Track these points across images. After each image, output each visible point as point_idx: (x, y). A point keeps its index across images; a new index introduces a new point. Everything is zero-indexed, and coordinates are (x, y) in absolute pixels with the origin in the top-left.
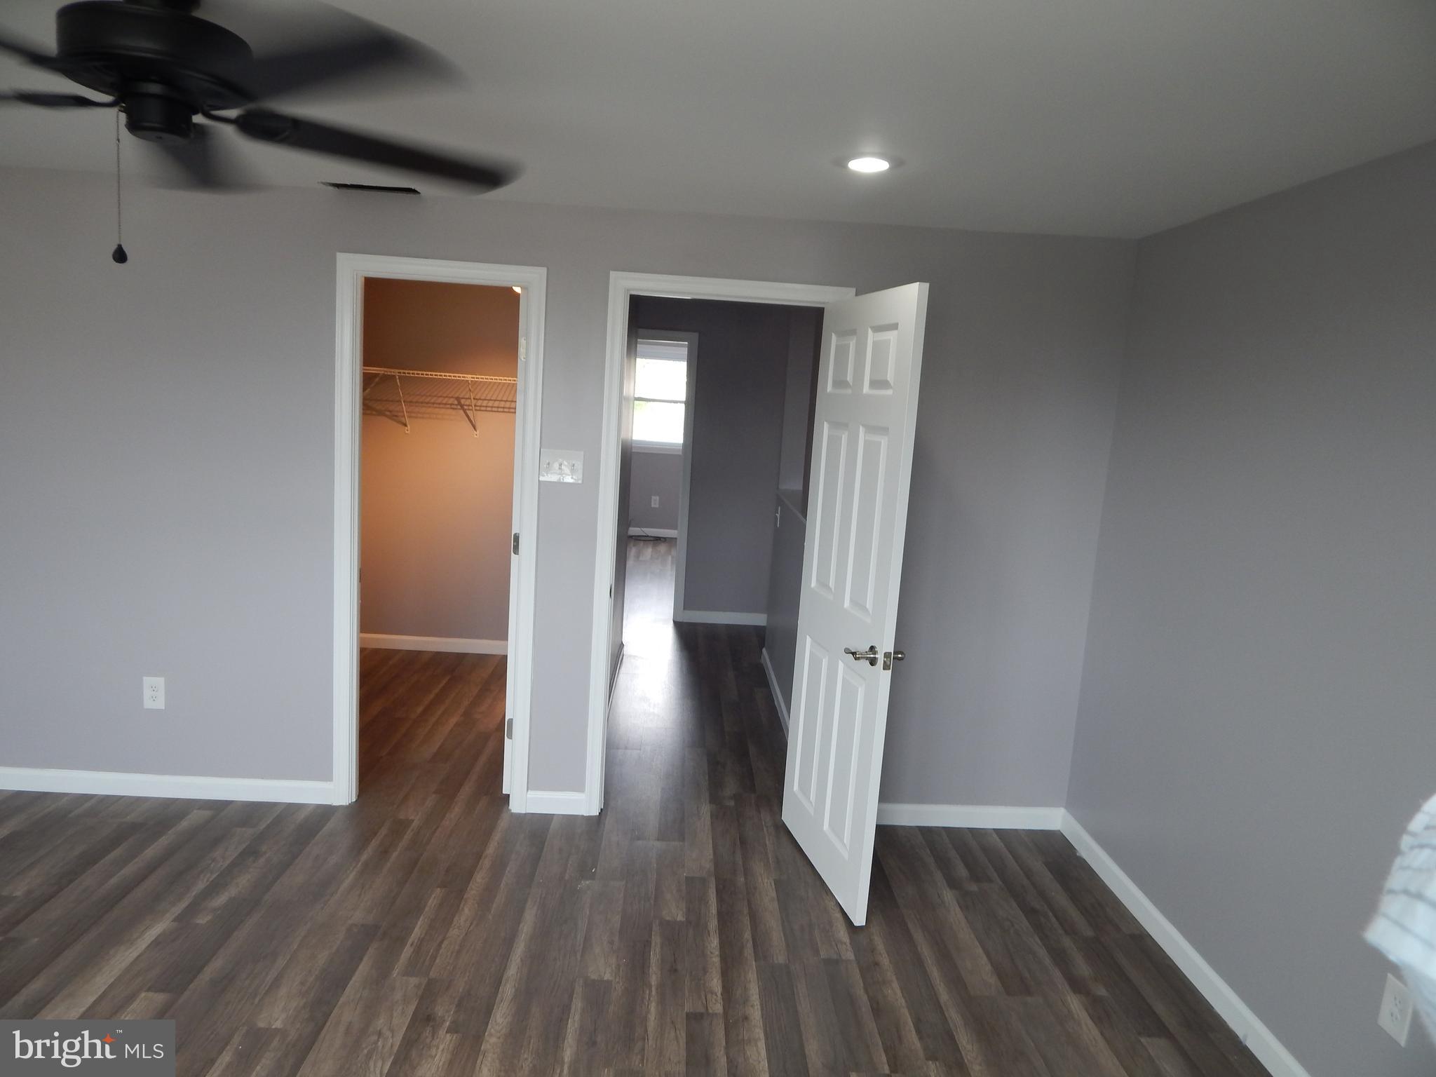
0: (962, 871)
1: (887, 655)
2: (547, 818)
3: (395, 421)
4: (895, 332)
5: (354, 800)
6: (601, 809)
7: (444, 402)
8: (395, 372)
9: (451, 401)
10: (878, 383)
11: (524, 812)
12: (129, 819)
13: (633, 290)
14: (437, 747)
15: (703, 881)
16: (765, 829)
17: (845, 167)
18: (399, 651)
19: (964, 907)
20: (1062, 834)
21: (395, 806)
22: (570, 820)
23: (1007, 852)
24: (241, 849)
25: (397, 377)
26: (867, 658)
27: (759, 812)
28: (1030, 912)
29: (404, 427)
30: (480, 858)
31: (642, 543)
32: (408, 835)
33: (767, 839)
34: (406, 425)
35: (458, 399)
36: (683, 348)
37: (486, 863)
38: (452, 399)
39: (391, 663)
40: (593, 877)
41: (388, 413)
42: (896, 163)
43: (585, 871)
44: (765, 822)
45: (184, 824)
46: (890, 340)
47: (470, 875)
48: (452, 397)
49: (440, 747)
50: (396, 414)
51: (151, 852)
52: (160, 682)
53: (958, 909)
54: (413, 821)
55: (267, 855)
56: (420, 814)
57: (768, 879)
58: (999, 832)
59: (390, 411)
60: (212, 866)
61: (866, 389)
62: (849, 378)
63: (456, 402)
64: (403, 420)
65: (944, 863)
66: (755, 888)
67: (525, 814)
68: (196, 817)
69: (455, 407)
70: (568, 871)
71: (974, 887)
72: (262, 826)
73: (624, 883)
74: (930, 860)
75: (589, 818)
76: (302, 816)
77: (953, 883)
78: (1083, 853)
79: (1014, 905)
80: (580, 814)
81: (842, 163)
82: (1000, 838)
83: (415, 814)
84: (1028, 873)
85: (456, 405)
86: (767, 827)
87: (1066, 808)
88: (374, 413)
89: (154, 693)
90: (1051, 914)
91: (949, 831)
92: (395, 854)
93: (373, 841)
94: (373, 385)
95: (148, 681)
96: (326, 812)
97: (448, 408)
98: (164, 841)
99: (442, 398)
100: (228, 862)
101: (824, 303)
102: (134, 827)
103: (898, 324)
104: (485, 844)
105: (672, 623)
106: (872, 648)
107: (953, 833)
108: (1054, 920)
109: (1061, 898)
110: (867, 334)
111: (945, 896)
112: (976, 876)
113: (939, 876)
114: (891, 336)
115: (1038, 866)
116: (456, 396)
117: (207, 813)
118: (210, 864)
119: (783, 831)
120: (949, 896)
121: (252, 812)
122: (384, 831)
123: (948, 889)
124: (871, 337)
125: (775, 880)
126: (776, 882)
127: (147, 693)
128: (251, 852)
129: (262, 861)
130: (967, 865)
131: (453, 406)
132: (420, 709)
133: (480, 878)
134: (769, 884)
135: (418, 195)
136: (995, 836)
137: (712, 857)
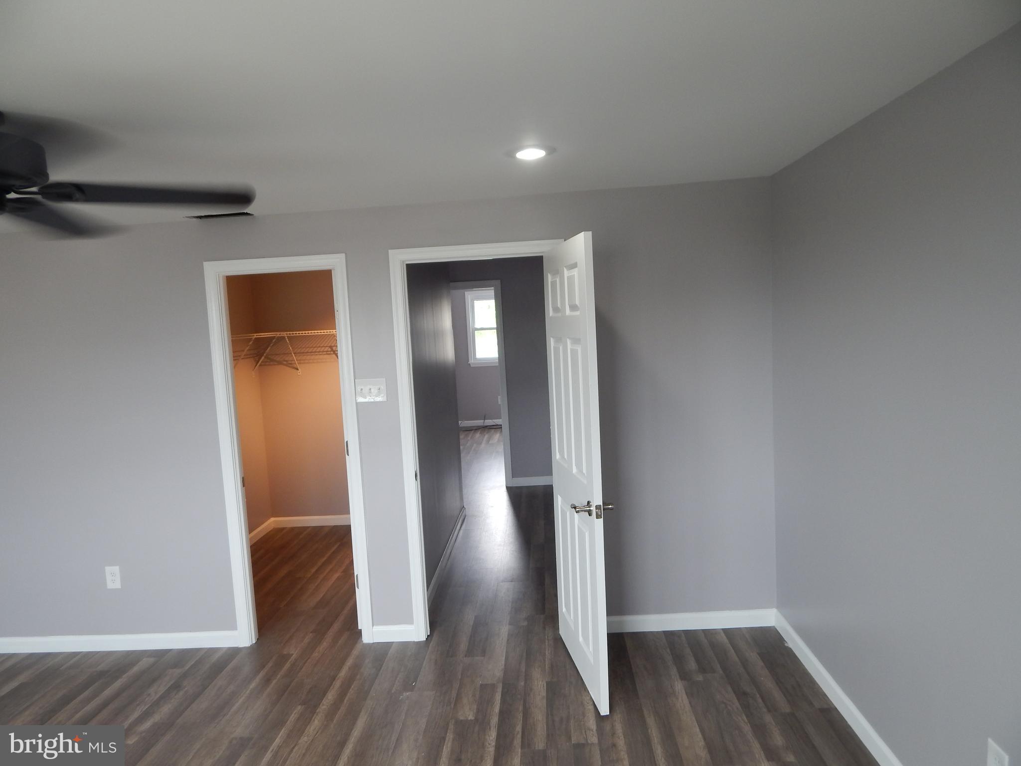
0: (692, 665)
1: (598, 507)
2: (388, 645)
3: (289, 367)
4: (576, 269)
5: (254, 642)
6: (428, 636)
7: (321, 350)
8: (284, 334)
9: (326, 349)
10: (573, 307)
11: (372, 642)
12: (100, 668)
13: (408, 261)
14: (322, 596)
15: (493, 687)
16: (547, 641)
17: (515, 157)
18: (308, 527)
19: (690, 695)
20: (776, 629)
21: (282, 644)
22: (405, 645)
23: (732, 648)
24: (169, 685)
25: (286, 337)
26: (585, 511)
27: (544, 628)
28: (741, 695)
29: (296, 370)
30: (334, 679)
31: (493, 430)
32: (287, 665)
33: (547, 650)
34: (297, 369)
35: (331, 347)
36: (491, 292)
37: (337, 684)
38: (327, 348)
39: (301, 537)
40: (412, 689)
41: (285, 363)
42: (551, 150)
43: (408, 686)
44: (547, 637)
45: (136, 669)
46: (574, 275)
47: (324, 693)
48: (327, 346)
49: (323, 597)
50: (290, 362)
51: (108, 692)
52: (116, 569)
53: (685, 697)
54: (293, 654)
55: (186, 689)
56: (299, 649)
57: (542, 681)
58: (725, 631)
59: (287, 361)
60: (147, 699)
61: (568, 312)
62: (559, 305)
63: (330, 350)
64: (295, 366)
65: (679, 660)
66: (531, 689)
67: (373, 643)
68: (145, 662)
69: (329, 353)
70: (395, 686)
71: (700, 678)
72: (187, 668)
73: (434, 692)
74: (669, 658)
75: (418, 643)
76: (217, 656)
77: (684, 676)
78: (790, 644)
79: (730, 689)
80: (413, 640)
81: (511, 154)
82: (727, 636)
83: (294, 651)
84: (745, 663)
85: (331, 351)
86: (548, 640)
87: (777, 608)
88: (276, 363)
89: (113, 578)
90: (758, 696)
91: (687, 633)
92: (274, 682)
93: (262, 672)
94: (271, 345)
95: (108, 569)
96: (234, 652)
97: (325, 354)
98: (117, 684)
99: (320, 348)
100: (158, 696)
101: (543, 252)
102: (101, 674)
103: (577, 263)
104: (340, 668)
105: (504, 489)
106: (589, 503)
107: (689, 635)
108: (760, 700)
109: (768, 683)
110: (564, 271)
111: (676, 686)
112: (702, 669)
113: (674, 671)
114: (575, 272)
115: (753, 657)
116: (329, 345)
117: (152, 660)
118: (146, 698)
119: (559, 643)
120: (679, 686)
121: (184, 655)
122: (270, 664)
123: (680, 681)
124: (566, 273)
125: (546, 682)
126: (548, 683)
127: (109, 578)
128: (176, 686)
129: (181, 693)
130: (698, 661)
131: (328, 353)
132: (314, 570)
133: (331, 696)
134: (542, 686)
135: (252, 216)
136: (723, 634)
137: (503, 667)
